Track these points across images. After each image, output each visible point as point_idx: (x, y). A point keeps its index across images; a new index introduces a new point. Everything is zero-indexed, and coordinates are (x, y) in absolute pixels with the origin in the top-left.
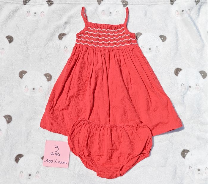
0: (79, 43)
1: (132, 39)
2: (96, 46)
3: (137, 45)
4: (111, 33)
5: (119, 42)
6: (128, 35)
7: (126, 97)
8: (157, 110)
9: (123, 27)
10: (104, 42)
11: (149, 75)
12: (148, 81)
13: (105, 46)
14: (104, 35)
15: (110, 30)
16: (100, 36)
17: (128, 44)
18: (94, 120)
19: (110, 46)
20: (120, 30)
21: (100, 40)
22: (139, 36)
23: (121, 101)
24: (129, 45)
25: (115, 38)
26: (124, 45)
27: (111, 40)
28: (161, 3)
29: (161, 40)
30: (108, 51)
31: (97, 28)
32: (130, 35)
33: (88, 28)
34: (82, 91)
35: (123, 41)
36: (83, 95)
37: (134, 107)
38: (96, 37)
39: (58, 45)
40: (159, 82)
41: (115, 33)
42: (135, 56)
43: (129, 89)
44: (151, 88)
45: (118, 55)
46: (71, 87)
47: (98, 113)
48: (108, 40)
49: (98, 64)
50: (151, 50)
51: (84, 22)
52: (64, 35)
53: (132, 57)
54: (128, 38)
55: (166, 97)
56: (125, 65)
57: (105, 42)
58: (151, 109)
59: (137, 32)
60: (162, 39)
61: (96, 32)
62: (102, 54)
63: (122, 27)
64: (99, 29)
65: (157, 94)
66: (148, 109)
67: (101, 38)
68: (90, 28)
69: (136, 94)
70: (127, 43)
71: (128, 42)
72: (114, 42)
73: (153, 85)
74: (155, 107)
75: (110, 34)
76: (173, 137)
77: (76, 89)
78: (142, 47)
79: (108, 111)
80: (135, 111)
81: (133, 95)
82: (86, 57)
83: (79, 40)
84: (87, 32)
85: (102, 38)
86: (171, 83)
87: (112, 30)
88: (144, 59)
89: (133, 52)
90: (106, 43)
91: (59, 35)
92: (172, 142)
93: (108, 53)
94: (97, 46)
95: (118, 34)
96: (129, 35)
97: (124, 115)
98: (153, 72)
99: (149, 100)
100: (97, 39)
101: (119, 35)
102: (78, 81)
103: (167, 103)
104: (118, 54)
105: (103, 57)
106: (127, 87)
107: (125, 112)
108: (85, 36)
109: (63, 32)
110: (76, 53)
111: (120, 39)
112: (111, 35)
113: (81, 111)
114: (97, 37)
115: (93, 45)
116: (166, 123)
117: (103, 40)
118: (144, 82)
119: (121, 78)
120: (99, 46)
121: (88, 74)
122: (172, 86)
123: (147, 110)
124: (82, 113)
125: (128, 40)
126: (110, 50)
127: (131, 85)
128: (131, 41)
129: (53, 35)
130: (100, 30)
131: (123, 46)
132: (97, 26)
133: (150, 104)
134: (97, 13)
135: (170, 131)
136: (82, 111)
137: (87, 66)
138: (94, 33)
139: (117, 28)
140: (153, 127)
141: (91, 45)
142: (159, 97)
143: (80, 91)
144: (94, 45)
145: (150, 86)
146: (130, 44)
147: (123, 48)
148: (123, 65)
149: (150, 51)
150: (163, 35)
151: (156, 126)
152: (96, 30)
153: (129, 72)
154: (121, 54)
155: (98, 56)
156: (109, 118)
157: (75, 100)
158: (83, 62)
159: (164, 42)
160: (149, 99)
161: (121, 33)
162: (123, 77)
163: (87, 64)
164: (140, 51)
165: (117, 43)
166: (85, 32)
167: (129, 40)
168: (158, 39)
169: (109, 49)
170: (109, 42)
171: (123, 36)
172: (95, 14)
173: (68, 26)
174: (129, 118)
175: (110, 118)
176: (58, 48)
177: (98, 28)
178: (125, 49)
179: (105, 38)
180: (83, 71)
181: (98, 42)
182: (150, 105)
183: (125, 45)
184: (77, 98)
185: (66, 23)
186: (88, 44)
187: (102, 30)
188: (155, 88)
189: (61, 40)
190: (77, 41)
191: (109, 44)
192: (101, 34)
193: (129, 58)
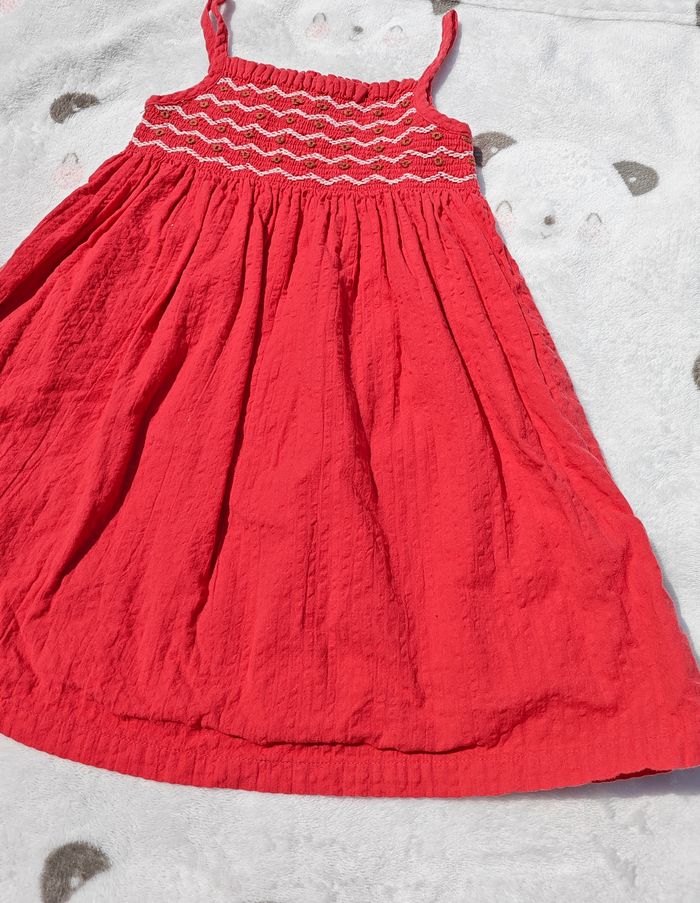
0: (146, 144)
1: (450, 153)
2: (235, 169)
3: (474, 189)
4: (338, 115)
5: (371, 161)
6: (424, 130)
7: (336, 467)
8: (547, 602)
9: (409, 94)
10: (285, 152)
11: (518, 358)
12: (504, 389)
13: (286, 174)
14: (292, 122)
15: (334, 103)
16: (270, 122)
17: (419, 179)
18: (92, 592)
19: (314, 177)
20: (389, 105)
21: (267, 144)
22: (494, 150)
23: (302, 489)
24: (425, 180)
25: (352, 139)
26: (396, 181)
27: (325, 148)
28: (642, 15)
29: (622, 187)
30: (295, 197)
31: (266, 84)
32: (441, 128)
33: (222, 80)
34: (81, 393)
35: (396, 160)
36: (83, 417)
37: (381, 542)
38: (250, 127)
39: (36, 142)
40: (580, 410)
41: (362, 118)
42: (451, 241)
43: (377, 431)
44: (517, 436)
45: (350, 228)
46: (15, 355)
47: (141, 547)
48: (314, 146)
49: (217, 257)
50: (554, 226)
51: (205, 54)
52: (86, 101)
53: (432, 246)
54: (428, 142)
55: (618, 512)
56: (380, 286)
57: (293, 156)
58: (503, 579)
59: (483, 131)
60: (633, 180)
61: (258, 99)
62: (256, 209)
63: (403, 92)
64: (274, 88)
65: (556, 485)
66: (482, 580)
67: (275, 134)
68: (229, 81)
69: (411, 464)
70: (414, 172)
71: (425, 167)
72: (340, 158)
73: (537, 423)
74: (530, 574)
75: (328, 119)
76: (643, 829)
77: (40, 375)
78: (504, 209)
79: (204, 547)
80: (383, 575)
81: (397, 469)
82: (158, 210)
83: (154, 127)
84: (210, 101)
85: (281, 132)
86: (667, 430)
87: (347, 105)
88: (506, 263)
89: (443, 222)
90: (298, 159)
91: (58, 96)
92: (630, 872)
93: (293, 210)
94: (241, 167)
95: (374, 125)
96: (432, 127)
97: (298, 594)
98: (550, 342)
99: (499, 522)
100: (254, 136)
101: (381, 130)
102: (66, 326)
103: (626, 555)
104: (351, 220)
105: (257, 225)
106: (363, 408)
107: (311, 567)
108: (190, 117)
109: (84, 89)
110: (109, 184)
111: (383, 149)
112: (337, 125)
113: (35, 514)
114: (256, 126)
115: (221, 160)
116: (602, 710)
117: (285, 142)
118: (483, 398)
119: (333, 348)
120: (251, 167)
121: (142, 300)
122: (671, 452)
123: (474, 585)
124: (35, 528)
125: (425, 156)
126: (309, 196)
127: (396, 404)
128: (445, 163)
129: (25, 93)
130: (280, 92)
131: (391, 182)
132: (266, 74)
133: (498, 541)
134: (283, 24)
135: (623, 777)
136: (42, 517)
137: (151, 257)
138: (242, 107)
139: (377, 99)
140: (493, 725)
141: (208, 159)
142: (567, 508)
143: (67, 395)
144: (228, 159)
145: (515, 425)
146: (434, 178)
147: (387, 196)
148: (371, 283)
149: (547, 230)
150: (635, 164)
151: (524, 715)
152: (260, 92)
153: (396, 326)
154: (369, 224)
155: (228, 216)
156: (196, 598)
157: (21, 439)
158: (134, 233)
159: (641, 198)
160: (497, 509)
161: (390, 123)
162: (355, 349)
163: (153, 244)
164: (484, 217)
165: (359, 166)
166: (200, 98)
167: (432, 154)
168: (605, 179)
169: (305, 191)
170: (317, 156)
171: (400, 138)
172: (273, 26)
173: (120, 67)
174: (330, 621)
175: (205, 595)
176: (31, 154)
177: (270, 85)
178: (398, 202)
179: (294, 134)
180: (119, 283)
181: (254, 147)
182: (499, 555)
183: (403, 178)
184: (34, 433)
185: (114, 52)
186: (193, 153)
187: (290, 95)
188: (547, 444)
189: (61, 121)
190: (142, 132)
191: (314, 166)
192: (279, 115)
193: (410, 245)
